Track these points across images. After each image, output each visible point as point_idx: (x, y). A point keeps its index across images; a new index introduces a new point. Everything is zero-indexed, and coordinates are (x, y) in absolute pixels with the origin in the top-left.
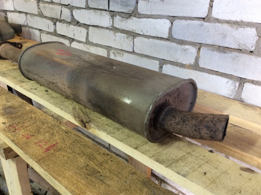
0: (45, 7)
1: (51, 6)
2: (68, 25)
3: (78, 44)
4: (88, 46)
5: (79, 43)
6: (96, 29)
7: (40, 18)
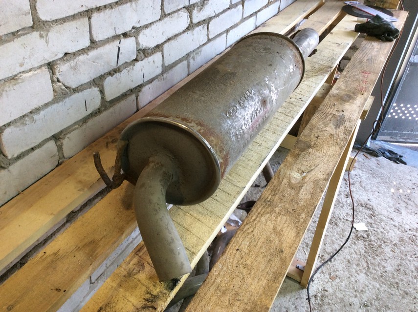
0: (75, 68)
1: (93, 53)
2: (131, 67)
3: (150, 85)
4: (165, 75)
5: (151, 82)
6: (172, 42)
7: (61, 103)
